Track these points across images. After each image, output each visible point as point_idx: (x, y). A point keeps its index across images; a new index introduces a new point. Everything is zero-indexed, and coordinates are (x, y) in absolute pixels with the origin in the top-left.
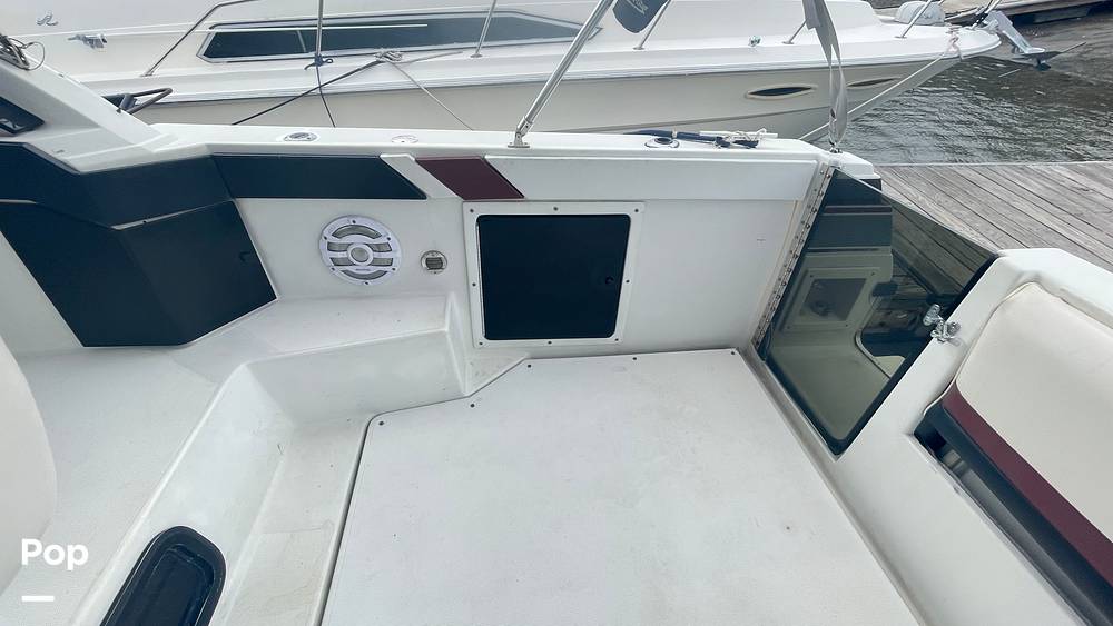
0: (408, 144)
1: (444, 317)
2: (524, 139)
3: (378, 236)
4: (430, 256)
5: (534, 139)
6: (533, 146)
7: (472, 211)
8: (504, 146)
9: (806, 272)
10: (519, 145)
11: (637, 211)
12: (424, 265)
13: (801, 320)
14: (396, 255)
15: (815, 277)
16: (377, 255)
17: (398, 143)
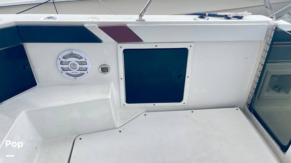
0: (95, 20)
1: (109, 92)
2: (143, 18)
3: (82, 58)
4: (103, 66)
5: (147, 18)
6: (146, 20)
7: (121, 47)
8: (134, 21)
9: (267, 72)
10: (141, 20)
11: (191, 46)
12: (100, 70)
13: (268, 94)
14: (89, 66)
15: (272, 74)
16: (81, 66)
17: (90, 20)
